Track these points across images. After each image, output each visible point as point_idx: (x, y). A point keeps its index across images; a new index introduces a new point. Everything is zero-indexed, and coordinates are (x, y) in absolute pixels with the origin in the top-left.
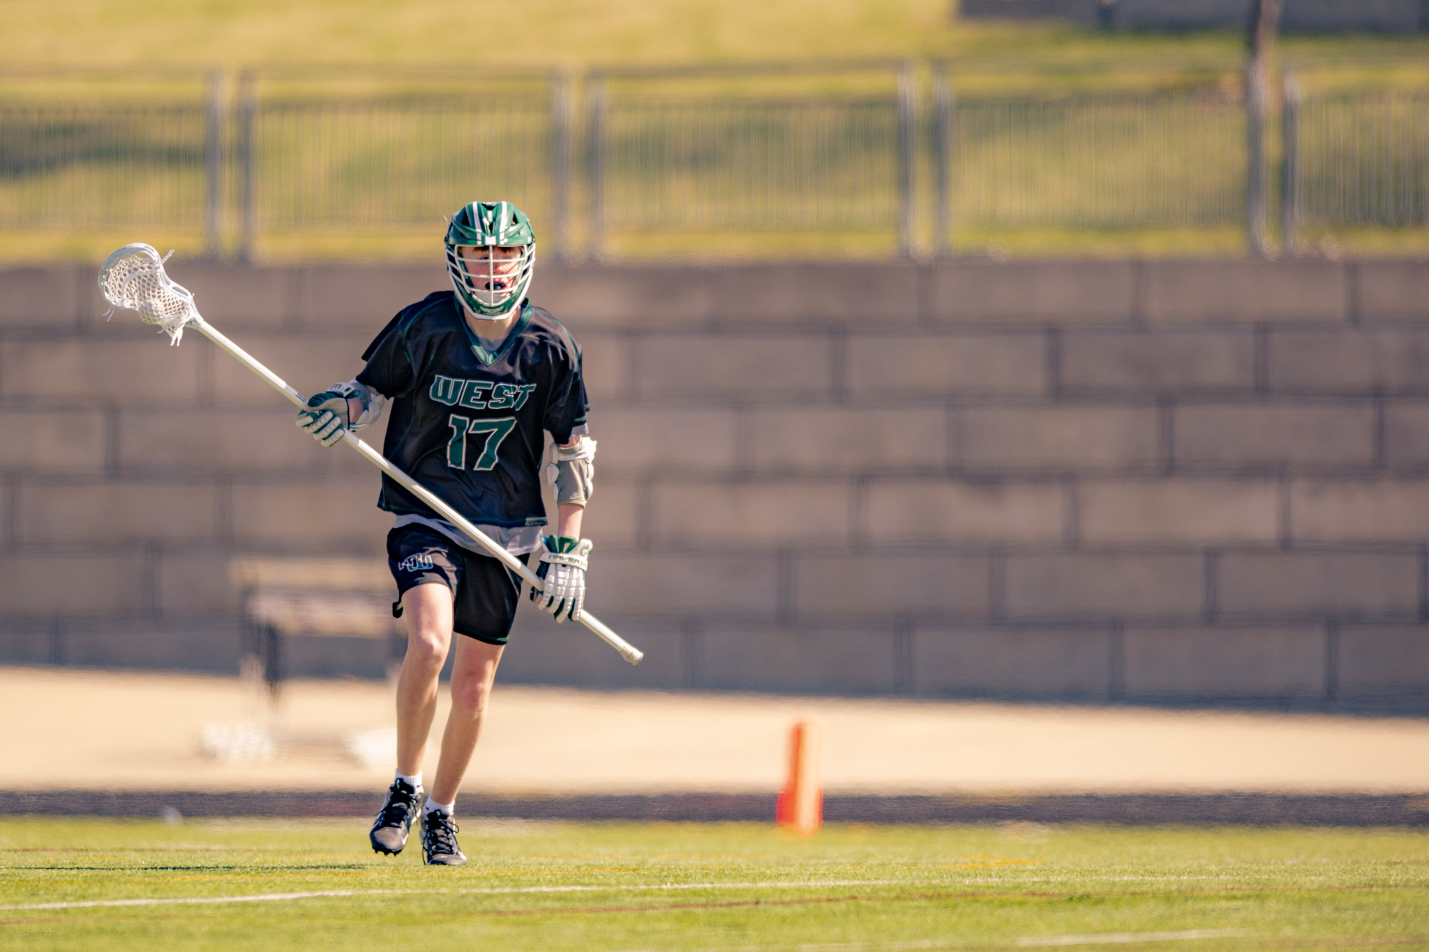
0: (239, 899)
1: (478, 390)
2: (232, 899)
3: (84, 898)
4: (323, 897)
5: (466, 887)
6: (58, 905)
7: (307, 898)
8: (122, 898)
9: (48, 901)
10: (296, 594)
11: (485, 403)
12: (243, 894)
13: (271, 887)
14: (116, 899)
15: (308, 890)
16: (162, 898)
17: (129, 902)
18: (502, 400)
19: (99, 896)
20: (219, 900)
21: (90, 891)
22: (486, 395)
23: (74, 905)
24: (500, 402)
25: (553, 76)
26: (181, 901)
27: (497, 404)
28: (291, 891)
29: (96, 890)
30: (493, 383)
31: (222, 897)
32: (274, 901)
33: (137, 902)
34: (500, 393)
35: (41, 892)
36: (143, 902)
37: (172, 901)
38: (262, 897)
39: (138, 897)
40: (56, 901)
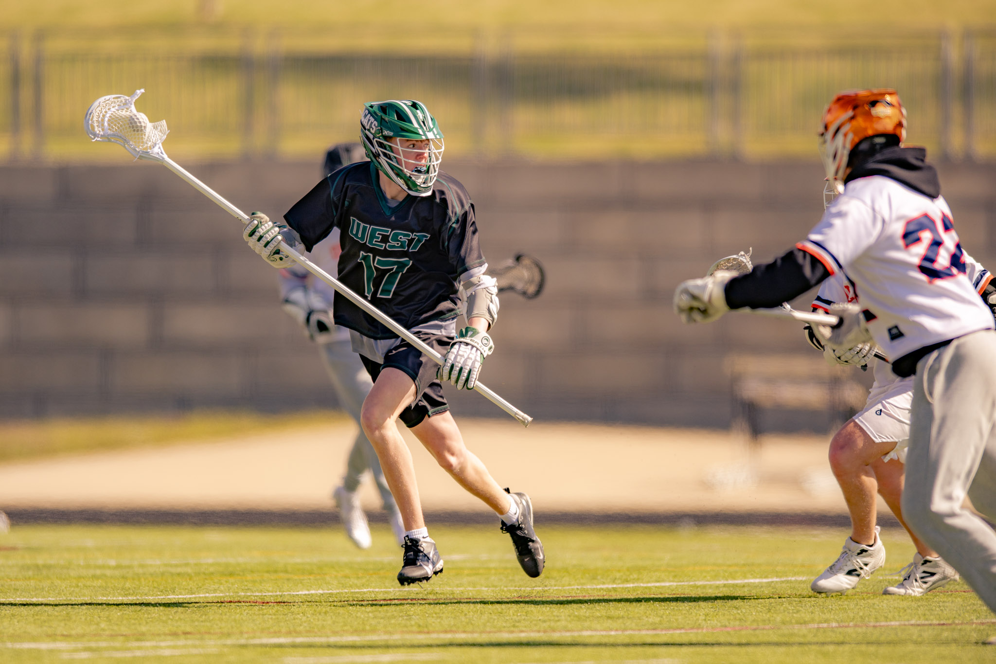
0: (730, 582)
1: (379, 234)
2: (726, 582)
3: (627, 581)
4: (788, 582)
5: (882, 575)
6: (610, 586)
7: (777, 582)
8: (653, 582)
9: (604, 583)
10: (770, 380)
11: (384, 245)
12: (734, 579)
13: (752, 574)
14: (649, 582)
15: (777, 577)
16: (680, 582)
17: (657, 584)
18: (398, 244)
19: (637, 580)
20: (718, 583)
21: (631, 577)
22: (385, 239)
23: (621, 586)
24: (396, 245)
25: (941, 35)
26: (691, 583)
27: (394, 246)
28: (766, 577)
29: (635, 576)
30: (390, 230)
31: (720, 581)
32: (754, 583)
33: (663, 584)
34: (395, 238)
35: (599, 577)
36: (667, 584)
37: (686, 583)
38: (746, 581)
39: (663, 581)
40: (609, 583)
